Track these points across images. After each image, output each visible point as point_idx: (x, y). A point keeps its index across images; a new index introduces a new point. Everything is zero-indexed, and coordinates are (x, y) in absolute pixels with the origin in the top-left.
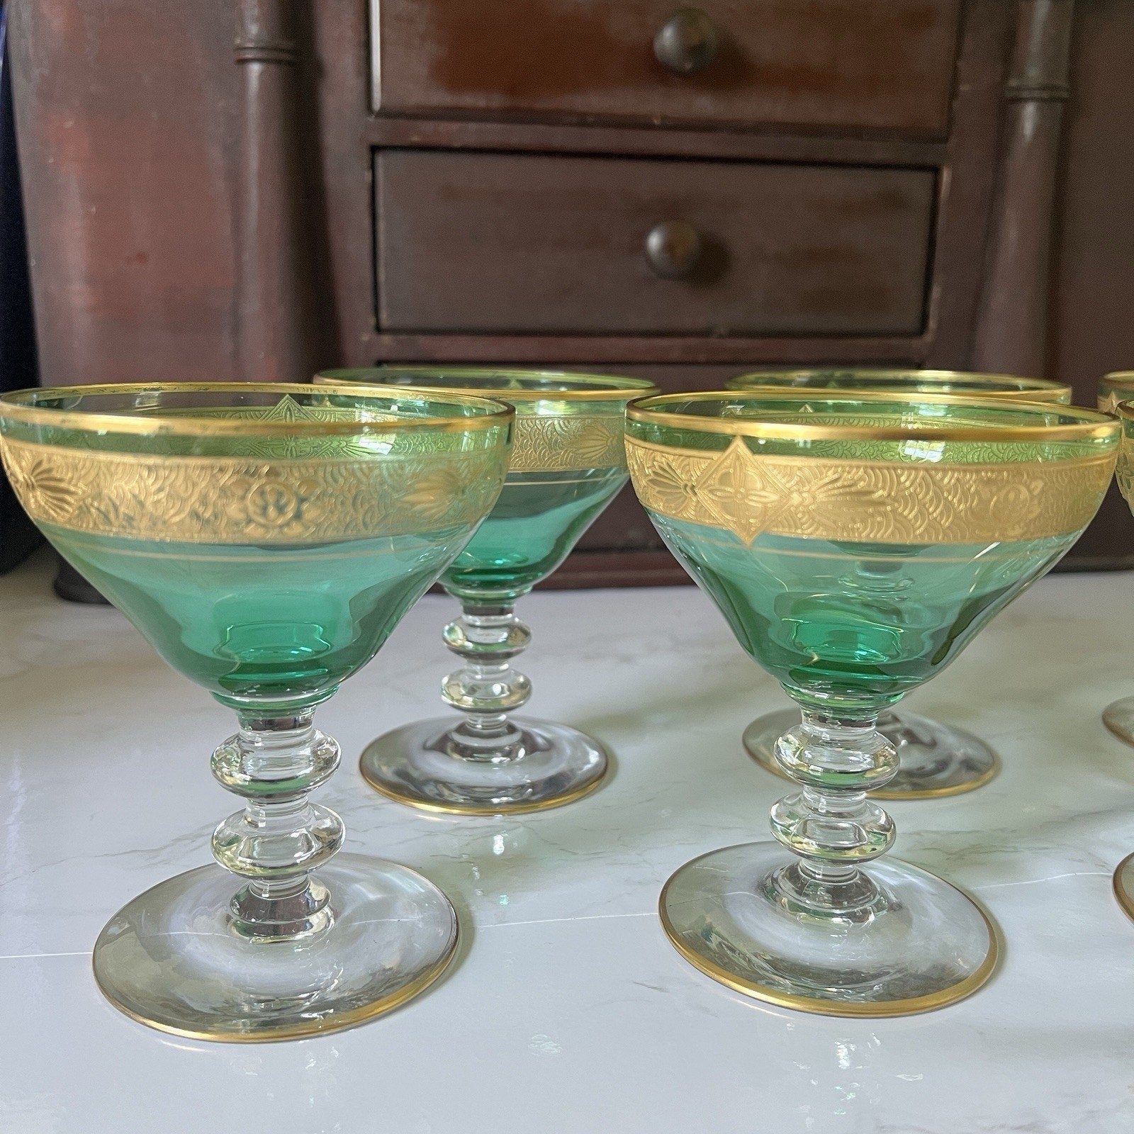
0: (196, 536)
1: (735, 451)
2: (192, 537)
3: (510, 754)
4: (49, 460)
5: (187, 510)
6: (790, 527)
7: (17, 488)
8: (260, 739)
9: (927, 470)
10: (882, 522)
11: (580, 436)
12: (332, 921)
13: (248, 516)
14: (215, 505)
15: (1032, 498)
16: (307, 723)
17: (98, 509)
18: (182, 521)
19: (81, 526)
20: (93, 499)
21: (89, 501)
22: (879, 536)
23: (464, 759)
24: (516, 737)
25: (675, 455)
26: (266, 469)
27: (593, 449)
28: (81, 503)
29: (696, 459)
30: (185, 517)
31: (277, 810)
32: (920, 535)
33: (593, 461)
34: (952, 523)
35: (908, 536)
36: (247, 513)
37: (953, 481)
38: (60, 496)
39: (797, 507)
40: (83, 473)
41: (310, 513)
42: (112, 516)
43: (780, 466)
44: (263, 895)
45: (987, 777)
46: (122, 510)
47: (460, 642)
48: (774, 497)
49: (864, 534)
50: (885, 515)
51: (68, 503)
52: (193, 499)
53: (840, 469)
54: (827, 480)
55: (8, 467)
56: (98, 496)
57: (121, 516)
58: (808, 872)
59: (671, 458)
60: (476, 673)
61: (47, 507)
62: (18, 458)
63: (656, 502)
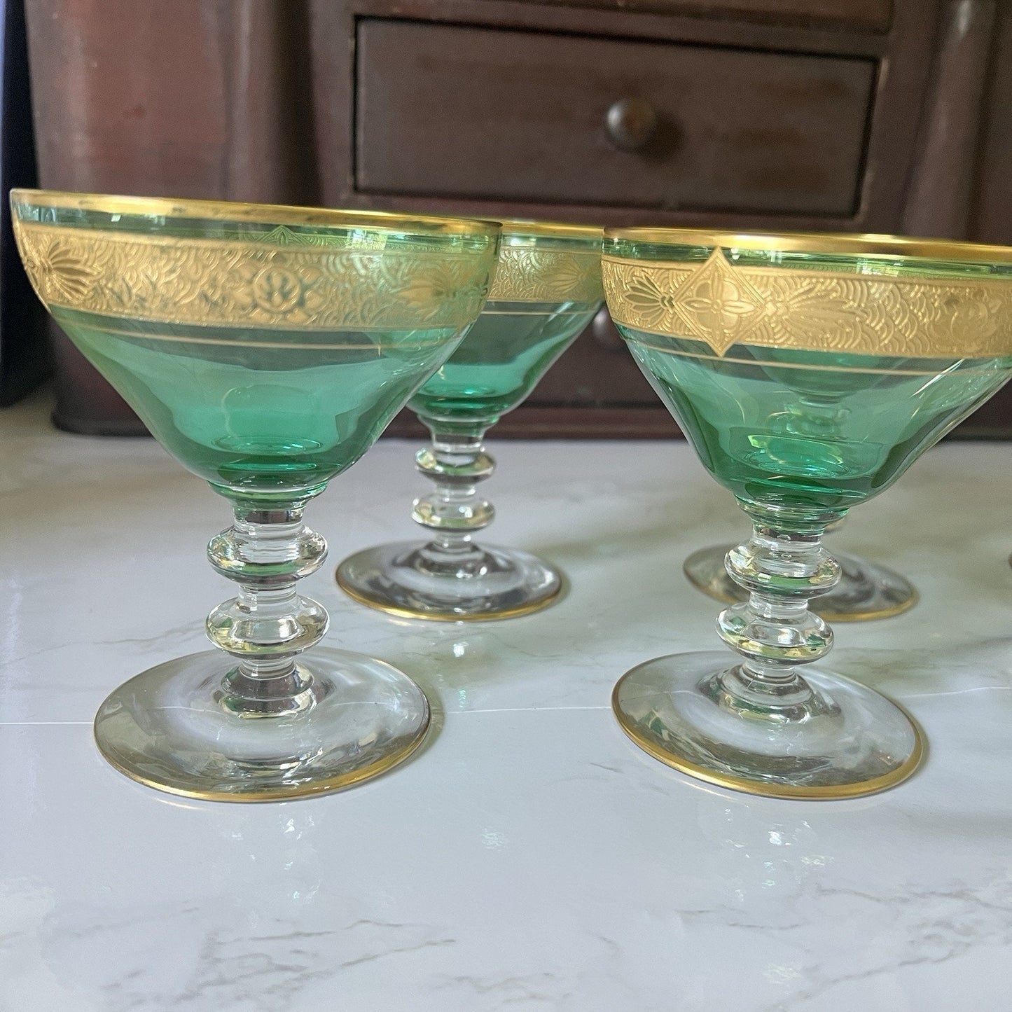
0: (204, 319)
1: (714, 262)
2: (200, 320)
3: (474, 571)
4: (66, 242)
5: (197, 292)
6: (763, 337)
7: (33, 274)
8: (253, 529)
9: (895, 283)
10: (851, 332)
11: (553, 269)
12: (315, 703)
13: (254, 300)
14: (223, 287)
15: (991, 316)
16: (298, 519)
17: (111, 290)
18: (191, 303)
19: (95, 309)
20: (108, 280)
21: (103, 282)
22: (846, 347)
23: (432, 574)
24: (478, 556)
25: (654, 269)
26: (272, 254)
27: (565, 283)
28: (95, 284)
29: (675, 271)
30: (195, 299)
31: (266, 597)
32: (885, 345)
33: (565, 294)
34: (916, 335)
35: (873, 348)
36: (253, 297)
37: (919, 295)
38: (75, 277)
39: (770, 318)
40: (99, 253)
41: (313, 301)
42: (125, 298)
43: (757, 276)
44: (253, 675)
45: (905, 607)
46: (134, 291)
47: (431, 465)
48: (750, 308)
49: (832, 345)
50: (854, 326)
51: (83, 285)
52: (204, 280)
53: (814, 280)
54: (801, 291)
55: (25, 253)
56: (112, 276)
57: (134, 298)
58: (750, 673)
59: (650, 271)
60: (445, 496)
61: (62, 290)
62: (36, 242)
63: (632, 318)
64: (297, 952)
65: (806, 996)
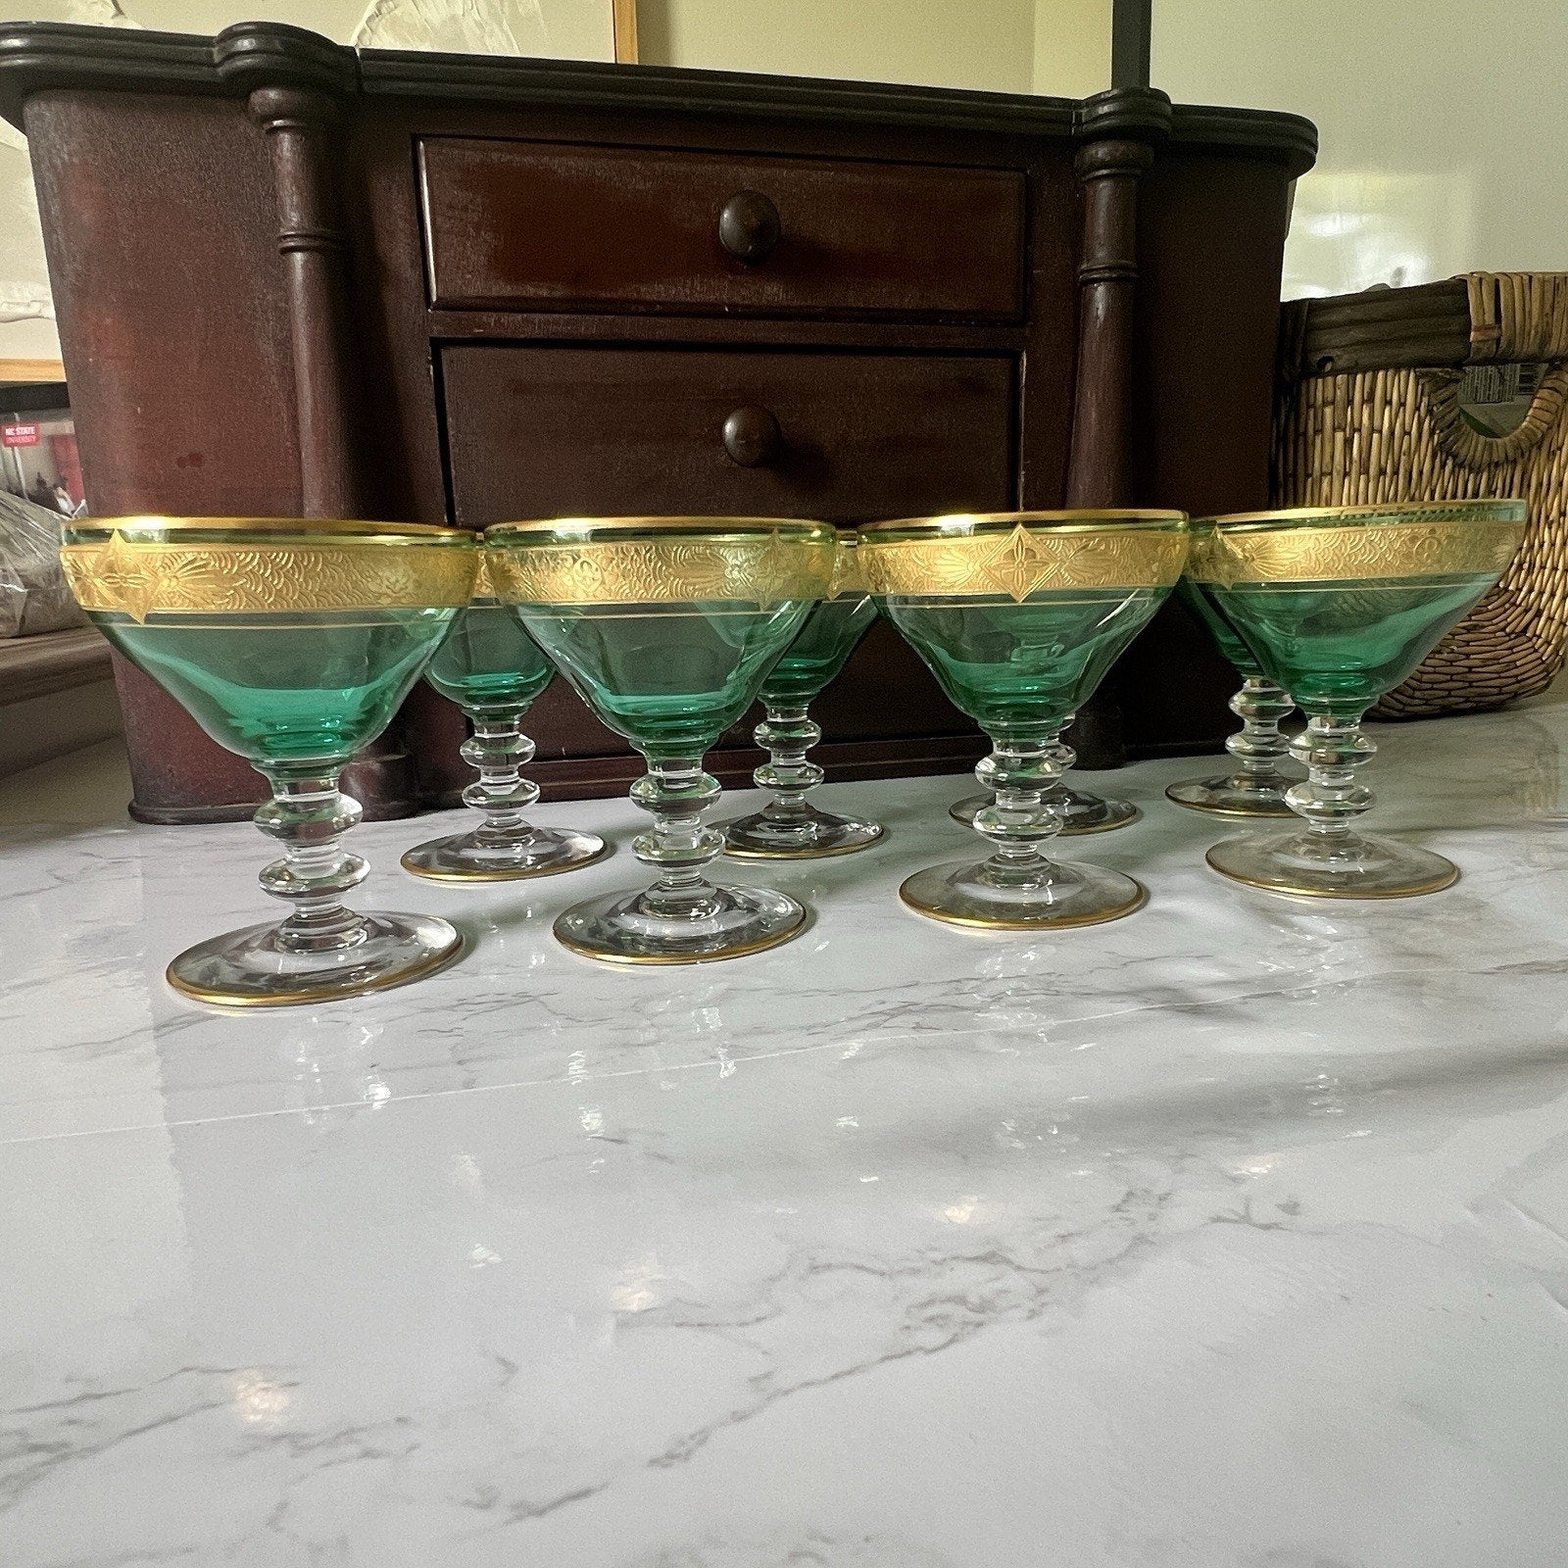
64: (71, 1422)
65: (739, 1417)
